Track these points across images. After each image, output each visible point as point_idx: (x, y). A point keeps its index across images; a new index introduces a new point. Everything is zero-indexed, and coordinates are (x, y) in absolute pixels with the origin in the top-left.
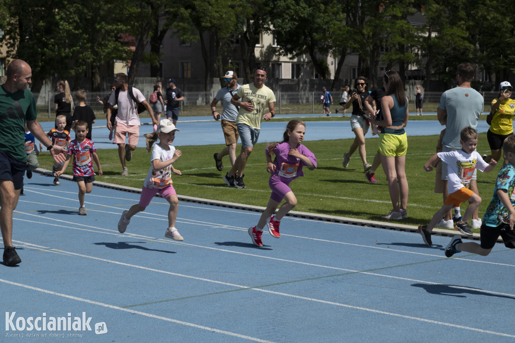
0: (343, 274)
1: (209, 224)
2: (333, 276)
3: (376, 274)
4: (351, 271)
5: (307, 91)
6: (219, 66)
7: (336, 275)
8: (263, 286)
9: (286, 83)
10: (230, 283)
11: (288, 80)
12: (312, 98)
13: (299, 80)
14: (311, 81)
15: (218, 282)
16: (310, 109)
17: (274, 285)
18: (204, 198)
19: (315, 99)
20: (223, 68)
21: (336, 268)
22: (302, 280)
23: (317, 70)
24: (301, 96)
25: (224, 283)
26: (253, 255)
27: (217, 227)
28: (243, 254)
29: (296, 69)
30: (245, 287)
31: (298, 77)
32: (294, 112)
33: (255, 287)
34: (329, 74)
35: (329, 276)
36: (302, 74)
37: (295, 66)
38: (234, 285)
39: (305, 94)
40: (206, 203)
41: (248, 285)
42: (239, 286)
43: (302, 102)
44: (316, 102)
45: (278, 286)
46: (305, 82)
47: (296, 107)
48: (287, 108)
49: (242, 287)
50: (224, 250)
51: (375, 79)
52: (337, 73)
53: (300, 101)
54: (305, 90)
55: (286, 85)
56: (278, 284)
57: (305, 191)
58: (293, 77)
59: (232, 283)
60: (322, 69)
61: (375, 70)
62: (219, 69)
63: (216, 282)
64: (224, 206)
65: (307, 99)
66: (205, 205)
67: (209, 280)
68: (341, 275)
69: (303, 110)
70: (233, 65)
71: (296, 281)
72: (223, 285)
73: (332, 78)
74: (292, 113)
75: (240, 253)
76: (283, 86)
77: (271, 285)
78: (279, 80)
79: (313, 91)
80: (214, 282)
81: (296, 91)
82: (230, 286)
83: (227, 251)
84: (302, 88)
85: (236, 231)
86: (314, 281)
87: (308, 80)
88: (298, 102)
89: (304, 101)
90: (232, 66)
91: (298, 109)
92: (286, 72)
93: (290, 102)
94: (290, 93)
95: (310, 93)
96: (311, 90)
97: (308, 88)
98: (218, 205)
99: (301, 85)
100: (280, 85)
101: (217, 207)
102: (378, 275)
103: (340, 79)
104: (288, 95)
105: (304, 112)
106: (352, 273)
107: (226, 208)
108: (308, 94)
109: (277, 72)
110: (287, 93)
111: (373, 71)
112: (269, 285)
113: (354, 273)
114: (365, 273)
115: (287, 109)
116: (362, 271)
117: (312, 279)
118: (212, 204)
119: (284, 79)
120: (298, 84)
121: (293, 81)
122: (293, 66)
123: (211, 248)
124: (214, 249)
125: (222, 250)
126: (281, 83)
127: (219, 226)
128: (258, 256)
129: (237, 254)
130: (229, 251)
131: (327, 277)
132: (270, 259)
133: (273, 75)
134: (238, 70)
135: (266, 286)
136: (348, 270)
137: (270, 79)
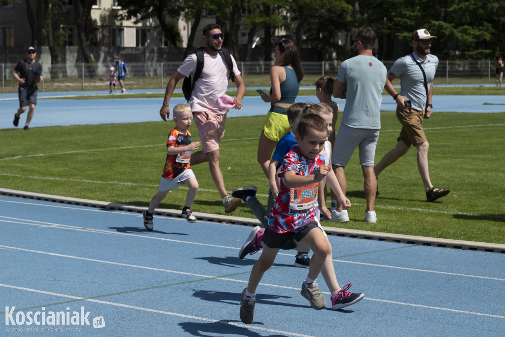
0: (196, 281)
1: (36, 223)
2: (184, 283)
3: (234, 280)
4: (206, 276)
5: (154, 62)
6: (48, 32)
7: (187, 282)
8: (100, 297)
9: (129, 52)
10: (60, 293)
11: (132, 48)
12: (160, 70)
13: (144, 49)
14: (160, 49)
15: (46, 293)
16: (158, 84)
17: (114, 294)
18: (31, 191)
19: (165, 70)
20: (53, 35)
21: (188, 274)
22: (147, 289)
23: (166, 36)
24: (147, 67)
25: (53, 294)
26: (89, 259)
27: (45, 226)
28: (76, 258)
29: (142, 35)
30: (79, 298)
31: (143, 44)
32: (139, 87)
33: (90, 298)
34: (181, 41)
35: (180, 284)
36: (148, 41)
37: (140, 32)
38: (66, 296)
39: (152, 65)
40: (32, 198)
41: (82, 295)
42: (71, 297)
43: (149, 75)
44: (165, 74)
45: (118, 296)
46: (152, 51)
47: (141, 81)
48: (131, 82)
49: (74, 298)
50: (53, 254)
51: (235, 47)
52: (191, 39)
53: (146, 74)
54: (152, 61)
55: (129, 54)
56: (119, 293)
57: (151, 181)
58: (137, 44)
59: (63, 294)
60: (172, 35)
61: (236, 36)
62: (48, 37)
63: (44, 292)
64: (54, 201)
65: (155, 71)
66: (31, 200)
67: (35, 291)
68: (193, 281)
69: (150, 84)
70: (65, 31)
71: (139, 290)
72: (51, 296)
73: (185, 45)
74: (136, 88)
75: (72, 257)
76: (125, 55)
77: (110, 295)
78: (120, 48)
79: (161, 61)
80: (41, 292)
81: (141, 62)
82: (60, 297)
83: (57, 255)
84: (149, 58)
85: (68, 230)
86: (162, 289)
87: (156, 48)
88: (144, 75)
89: (152, 74)
90: (64, 33)
91: (144, 83)
92: (129, 39)
93: (135, 75)
94: (134, 64)
95: (158, 64)
96: (159, 61)
97: (155, 58)
98: (47, 200)
99: (147, 55)
100: (122, 55)
101: (46, 202)
102: (238, 281)
103: (194, 47)
104: (133, 67)
105: (152, 86)
106: (206, 279)
107: (56, 203)
108: (156, 65)
109: (118, 39)
110: (131, 64)
111: (233, 37)
112: (107, 296)
113: (209, 279)
114: (223, 279)
115: (130, 84)
116: (218, 277)
117: (159, 287)
118: (39, 199)
119: (127, 48)
120: (144, 53)
121: (138, 49)
122: (137, 32)
123: (38, 252)
124: (42, 252)
125: (51, 254)
126: (123, 52)
127: (48, 225)
128: (94, 260)
129: (69, 258)
130: (60, 255)
131: (177, 284)
132: (109, 264)
133: (114, 42)
134: (71, 36)
135: (104, 296)
136: (202, 276)
137: (109, 48)
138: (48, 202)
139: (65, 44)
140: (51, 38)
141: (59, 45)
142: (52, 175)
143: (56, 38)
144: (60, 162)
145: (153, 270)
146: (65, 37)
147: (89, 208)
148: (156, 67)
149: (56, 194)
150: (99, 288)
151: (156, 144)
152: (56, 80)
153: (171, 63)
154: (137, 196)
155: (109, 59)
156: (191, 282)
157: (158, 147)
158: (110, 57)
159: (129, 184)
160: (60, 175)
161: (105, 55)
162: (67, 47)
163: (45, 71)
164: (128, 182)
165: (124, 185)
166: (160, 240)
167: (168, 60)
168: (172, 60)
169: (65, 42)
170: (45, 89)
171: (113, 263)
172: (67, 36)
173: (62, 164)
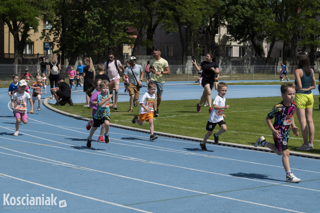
0: (269, 186)
1: (183, 152)
2: (263, 187)
3: (291, 186)
4: (275, 184)
5: (249, 65)
6: (191, 49)
7: (265, 187)
8: (217, 193)
9: (235, 59)
10: (195, 191)
11: (237, 57)
12: (252, 70)
13: (244, 58)
14: (252, 58)
15: (188, 190)
16: (251, 77)
17: (224, 192)
18: (180, 135)
19: (254, 70)
20: (194, 50)
21: (265, 182)
22: (243, 190)
23: (256, 51)
24: (245, 68)
25: (191, 191)
26: (211, 173)
27: (188, 154)
28: (204, 171)
29: (242, 50)
30: (205, 193)
31: (243, 56)
32: (241, 78)
33: (211, 194)
34: (264, 54)
35: (261, 187)
36: (246, 54)
38: (198, 192)
39: (248, 67)
40: (181, 138)
41: (207, 192)
42: (201, 193)
43: (246, 72)
44: (255, 72)
45: (226, 193)
46: (248, 59)
47: (241, 75)
48: (236, 76)
49: (203, 193)
50: (192, 169)
51: (294, 57)
52: (269, 53)
53: (245, 71)
54: (248, 65)
55: (235, 61)
56: (227, 192)
57: (246, 131)
58: (240, 56)
59: (196, 191)
60: (259, 51)
61: (294, 51)
62: (191, 50)
63: (186, 190)
64: (193, 140)
65: (249, 70)
66: (180, 139)
67: (181, 189)
68: (268, 186)
69: (247, 77)
70: (200, 48)
71: (238, 190)
72: (190, 192)
73: (266, 56)
74: (239, 80)
75: (202, 171)
76: (233, 61)
77: (222, 192)
78: (230, 58)
79: (253, 65)
80: (185, 189)
81: (242, 65)
82: (195, 192)
83: (194, 169)
84: (246, 63)
85: (200, 156)
86: (250, 190)
87: (250, 58)
88: (243, 72)
89: (247, 72)
90: (200, 49)
91: (243, 76)
92: (235, 53)
93: (238, 72)
94: (238, 66)
95: (251, 66)
96: (251, 65)
97: (250, 63)
98: (189, 139)
99: (245, 61)
100: (231, 61)
101: (188, 141)
102: (293, 187)
103: (271, 57)
104: (237, 68)
105: (247, 79)
106: (275, 185)
107: (194, 142)
108: (250, 67)
109: (230, 52)
110: (236, 66)
111: (293, 52)
112: (220, 193)
113: (277, 185)
114: (284, 185)
115: (235, 77)
116: (282, 184)
117: (249, 189)
118: (185, 139)
119: (234, 57)
120: (243, 60)
121: (240, 58)
122: (240, 48)
123: (183, 168)
124: (186, 168)
125: (191, 169)
126: (232, 60)
127: (189, 153)
128: (214, 173)
129: (200, 172)
130: (195, 170)
131: (259, 187)
132: (222, 175)
133: (227, 54)
134: (203, 51)
135: (219, 193)
136: (273, 183)
137: (224, 57)
138: (190, 141)
139: (200, 55)
140: (193, 52)
141: (197, 55)
142: (192, 126)
143: (196, 52)
144: (196, 119)
145: (246, 179)
146: (200, 51)
147: (211, 144)
148: (250, 68)
149: (194, 137)
150: (216, 188)
151: (249, 110)
152: (195, 74)
153: (258, 66)
154: (238, 138)
155: (224, 63)
156: (267, 186)
157: (250, 112)
158: (225, 62)
159: (234, 132)
160: (196, 126)
161: (222, 61)
162: (202, 57)
163: (189, 70)
164: (233, 131)
165: (231, 132)
166: (250, 163)
167: (257, 64)
168: (259, 64)
169: (200, 54)
170: (189, 79)
171: (224, 175)
172: (202, 51)
173: (198, 120)
